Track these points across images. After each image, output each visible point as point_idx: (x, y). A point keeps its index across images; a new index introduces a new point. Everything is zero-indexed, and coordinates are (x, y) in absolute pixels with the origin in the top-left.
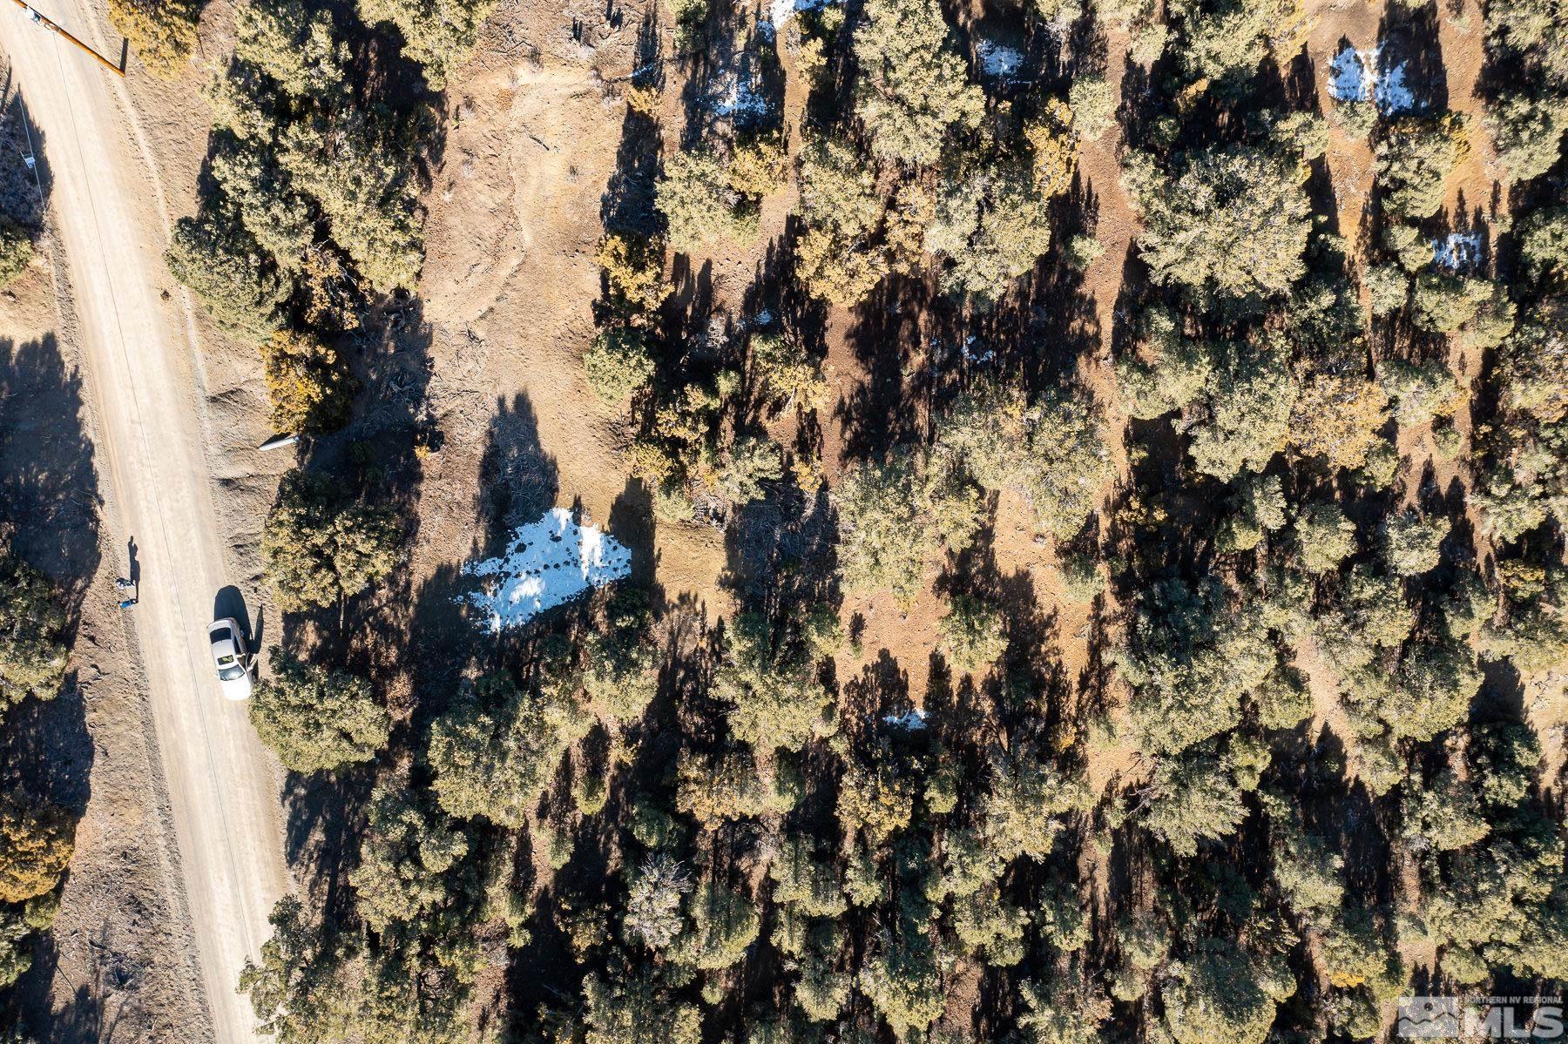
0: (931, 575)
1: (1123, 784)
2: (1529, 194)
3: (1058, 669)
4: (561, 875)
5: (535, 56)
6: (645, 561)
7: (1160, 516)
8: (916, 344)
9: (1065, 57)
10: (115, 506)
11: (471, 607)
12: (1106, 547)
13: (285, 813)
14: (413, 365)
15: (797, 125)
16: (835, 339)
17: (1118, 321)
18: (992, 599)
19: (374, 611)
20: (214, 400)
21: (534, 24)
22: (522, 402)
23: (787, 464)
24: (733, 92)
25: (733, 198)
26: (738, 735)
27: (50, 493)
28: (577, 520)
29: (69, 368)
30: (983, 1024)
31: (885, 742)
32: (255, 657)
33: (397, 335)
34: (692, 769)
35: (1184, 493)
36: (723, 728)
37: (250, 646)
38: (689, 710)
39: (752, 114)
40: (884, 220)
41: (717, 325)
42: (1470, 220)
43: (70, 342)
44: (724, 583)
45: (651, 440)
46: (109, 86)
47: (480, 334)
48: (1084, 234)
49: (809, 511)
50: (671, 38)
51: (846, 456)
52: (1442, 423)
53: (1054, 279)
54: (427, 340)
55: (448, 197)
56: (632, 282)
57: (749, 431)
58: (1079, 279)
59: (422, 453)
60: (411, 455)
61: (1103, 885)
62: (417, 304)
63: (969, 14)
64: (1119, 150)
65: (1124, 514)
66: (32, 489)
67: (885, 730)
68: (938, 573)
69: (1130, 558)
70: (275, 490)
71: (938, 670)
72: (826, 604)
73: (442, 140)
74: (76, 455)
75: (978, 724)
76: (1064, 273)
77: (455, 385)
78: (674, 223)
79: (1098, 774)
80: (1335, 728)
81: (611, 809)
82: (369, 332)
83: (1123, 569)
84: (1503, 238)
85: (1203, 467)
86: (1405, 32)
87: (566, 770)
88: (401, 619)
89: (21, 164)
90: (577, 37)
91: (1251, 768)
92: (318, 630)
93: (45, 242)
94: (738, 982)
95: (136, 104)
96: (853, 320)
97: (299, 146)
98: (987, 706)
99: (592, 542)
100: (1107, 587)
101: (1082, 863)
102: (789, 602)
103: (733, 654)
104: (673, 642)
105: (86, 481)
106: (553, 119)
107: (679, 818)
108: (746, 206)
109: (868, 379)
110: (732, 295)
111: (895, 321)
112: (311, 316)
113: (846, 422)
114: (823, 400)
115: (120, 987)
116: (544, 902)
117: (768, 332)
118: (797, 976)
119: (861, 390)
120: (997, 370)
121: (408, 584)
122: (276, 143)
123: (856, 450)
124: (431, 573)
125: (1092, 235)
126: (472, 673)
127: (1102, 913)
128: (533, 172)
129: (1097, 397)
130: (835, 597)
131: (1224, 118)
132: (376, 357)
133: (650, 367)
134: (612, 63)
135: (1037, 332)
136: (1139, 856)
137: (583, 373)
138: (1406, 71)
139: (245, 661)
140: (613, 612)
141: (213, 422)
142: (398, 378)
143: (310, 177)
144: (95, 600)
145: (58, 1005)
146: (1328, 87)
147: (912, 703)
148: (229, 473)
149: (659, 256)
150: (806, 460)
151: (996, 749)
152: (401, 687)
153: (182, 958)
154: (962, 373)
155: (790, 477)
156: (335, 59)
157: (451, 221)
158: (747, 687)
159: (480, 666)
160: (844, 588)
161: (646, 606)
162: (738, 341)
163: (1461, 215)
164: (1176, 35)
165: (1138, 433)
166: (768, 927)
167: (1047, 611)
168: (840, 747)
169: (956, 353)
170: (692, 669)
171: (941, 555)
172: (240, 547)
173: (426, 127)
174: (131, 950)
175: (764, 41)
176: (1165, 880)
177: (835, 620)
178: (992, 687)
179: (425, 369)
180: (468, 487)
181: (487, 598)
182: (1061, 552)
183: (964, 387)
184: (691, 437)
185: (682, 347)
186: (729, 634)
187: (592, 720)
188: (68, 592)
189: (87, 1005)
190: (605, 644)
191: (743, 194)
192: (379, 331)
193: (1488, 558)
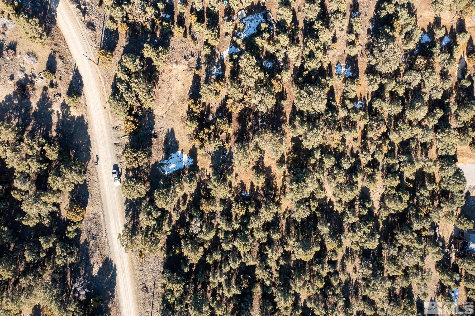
0: (251, 166)
1: (289, 209)
2: (375, 94)
3: (276, 186)
4: (177, 222)
5: (176, 62)
6: (195, 161)
7: (296, 156)
8: (250, 121)
9: (281, 64)
10: (94, 148)
11: (162, 169)
12: (286, 162)
13: (125, 208)
14: (151, 122)
15: (228, 77)
16: (234, 119)
17: (290, 117)
18: (263, 171)
19: (143, 170)
20: (114, 128)
21: (177, 56)
22: (172, 130)
23: (223, 144)
24: (215, 70)
25: (214, 92)
26: (212, 195)
27: (82, 145)
28: (182, 153)
29: (86, 121)
30: (259, 255)
31: (241, 198)
32: (121, 177)
33: (148, 116)
34: (203, 201)
35: (302, 151)
36: (209, 194)
37: (120, 175)
38: (203, 191)
39: (219, 74)
40: (244, 97)
41: (211, 116)
42: (363, 99)
43: (86, 116)
44: (211, 166)
45: (197, 138)
46: (95, 67)
47: (165, 117)
48: (284, 100)
49: (228, 153)
50: (203, 59)
51: (235, 142)
52: (355, 139)
53: (278, 108)
54: (154, 117)
55: (159, 90)
56: (194, 108)
57: (216, 137)
58: (283, 108)
59: (153, 139)
60: (151, 140)
61: (284, 229)
62: (153, 110)
63: (263, 55)
64: (292, 83)
65: (290, 155)
66: (78, 144)
67: (241, 196)
68: (253, 166)
69: (291, 164)
70: (124, 145)
71: (252, 185)
72: (230, 171)
73: (158, 78)
74: (87, 138)
75: (260, 196)
76: (280, 107)
77: (159, 126)
78: (203, 97)
79: (284, 207)
80: (332, 199)
81: (187, 209)
82: (144, 116)
83: (289, 166)
84: (369, 102)
85: (305, 146)
86: (351, 60)
87: (179, 202)
88: (148, 171)
89: (78, 82)
90: (185, 59)
91: (314, 206)
92: (132, 173)
93: (82, 97)
94: (211, 244)
95: (100, 71)
96: (237, 116)
97: (134, 82)
98: (262, 192)
99: (185, 157)
100: (286, 170)
101: (280, 224)
102: (223, 170)
103: (212, 180)
104: (200, 177)
105: (88, 143)
106: (180, 75)
107: (200, 211)
108: (217, 93)
109: (240, 127)
110: (214, 110)
111: (246, 116)
112: (133, 113)
113: (236, 136)
114: (231, 131)
115: (93, 239)
116: (174, 227)
117: (221, 118)
118: (222, 242)
119: (239, 129)
120: (266, 126)
121: (150, 164)
122: (129, 81)
123: (237, 141)
124: (154, 162)
125: (285, 100)
126: (161, 182)
127: (284, 234)
128: (176, 85)
129: (286, 132)
130: (232, 170)
131: (313, 77)
132: (144, 120)
133: (198, 124)
134: (192, 64)
135: (274, 119)
136: (292, 223)
137: (184, 125)
138: (351, 68)
139: (119, 178)
140: (189, 171)
141: (113, 132)
142: (149, 125)
143: (136, 88)
144: (90, 166)
145: (81, 243)
146: (335, 71)
147: (247, 191)
148: (116, 142)
149: (200, 102)
150: (227, 143)
151: (263, 201)
152: (148, 184)
153: (104, 235)
154: (259, 126)
155: (224, 146)
156: (140, 65)
157: (159, 94)
158: (214, 186)
159: (163, 181)
160: (234, 168)
161: (196, 170)
162: (215, 119)
163: (361, 97)
164: (303, 61)
165: (293, 139)
166: (217, 233)
167: (274, 174)
168: (232, 199)
169: (258, 123)
170: (204, 183)
171: (253, 162)
172: (118, 156)
173: (155, 76)
174: (95, 233)
175: (222, 60)
176: (297, 228)
177: (232, 174)
178: (263, 188)
179: (153, 123)
180: (162, 146)
181: (165, 168)
182: (277, 162)
183: (259, 130)
184: (205, 138)
185: (204, 120)
186: (211, 176)
187: (184, 192)
188: (85, 164)
189: (86, 242)
190: (188, 177)
191: (216, 91)
192: (145, 115)
193: (364, 166)
